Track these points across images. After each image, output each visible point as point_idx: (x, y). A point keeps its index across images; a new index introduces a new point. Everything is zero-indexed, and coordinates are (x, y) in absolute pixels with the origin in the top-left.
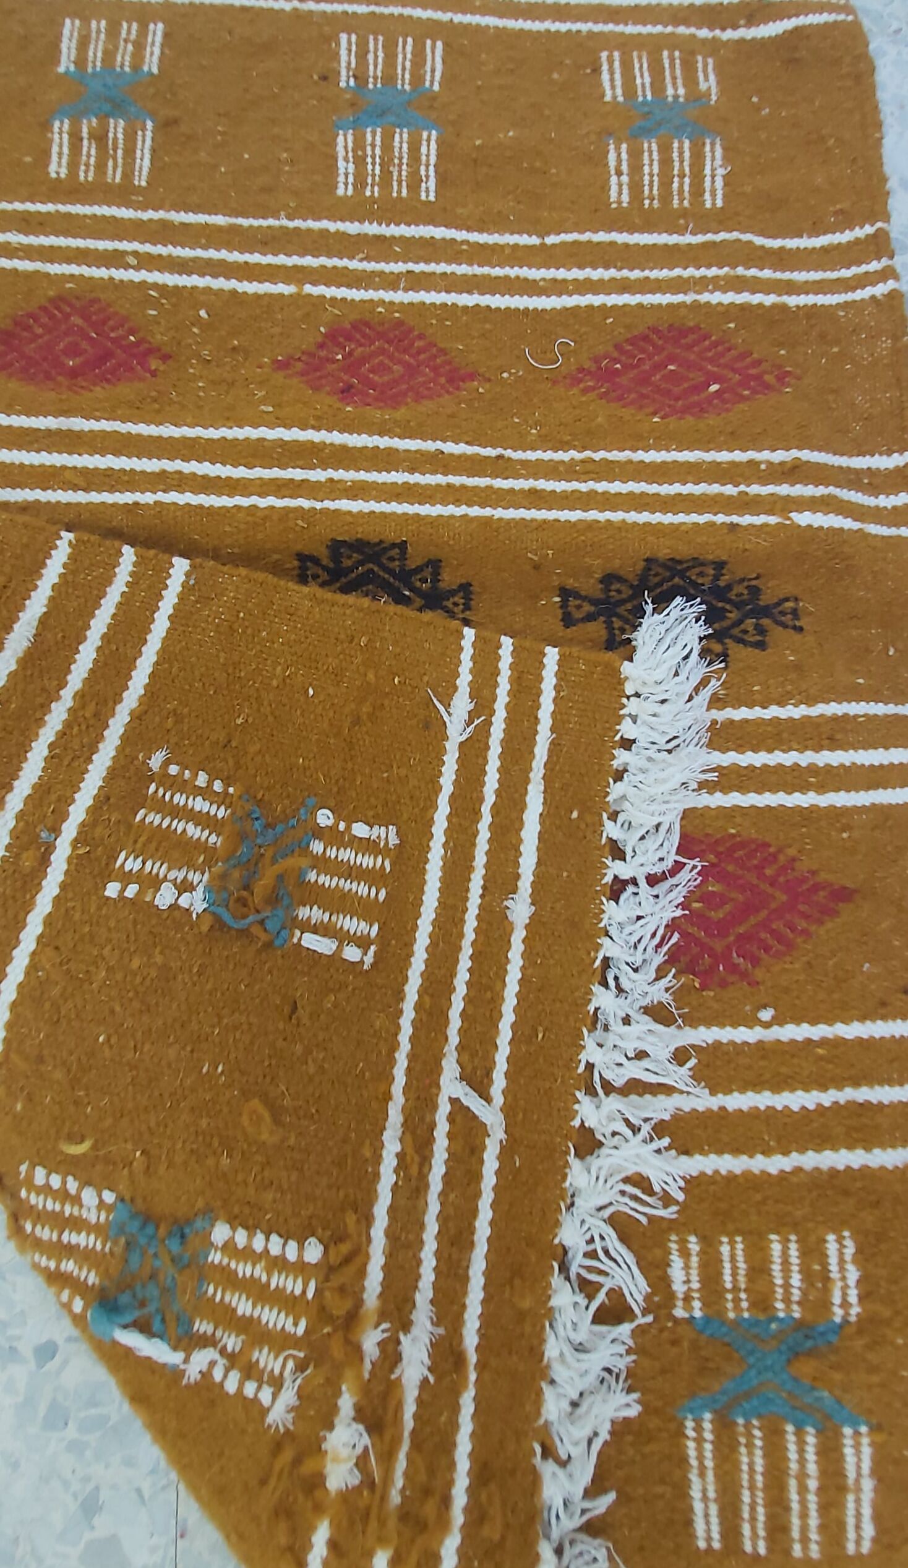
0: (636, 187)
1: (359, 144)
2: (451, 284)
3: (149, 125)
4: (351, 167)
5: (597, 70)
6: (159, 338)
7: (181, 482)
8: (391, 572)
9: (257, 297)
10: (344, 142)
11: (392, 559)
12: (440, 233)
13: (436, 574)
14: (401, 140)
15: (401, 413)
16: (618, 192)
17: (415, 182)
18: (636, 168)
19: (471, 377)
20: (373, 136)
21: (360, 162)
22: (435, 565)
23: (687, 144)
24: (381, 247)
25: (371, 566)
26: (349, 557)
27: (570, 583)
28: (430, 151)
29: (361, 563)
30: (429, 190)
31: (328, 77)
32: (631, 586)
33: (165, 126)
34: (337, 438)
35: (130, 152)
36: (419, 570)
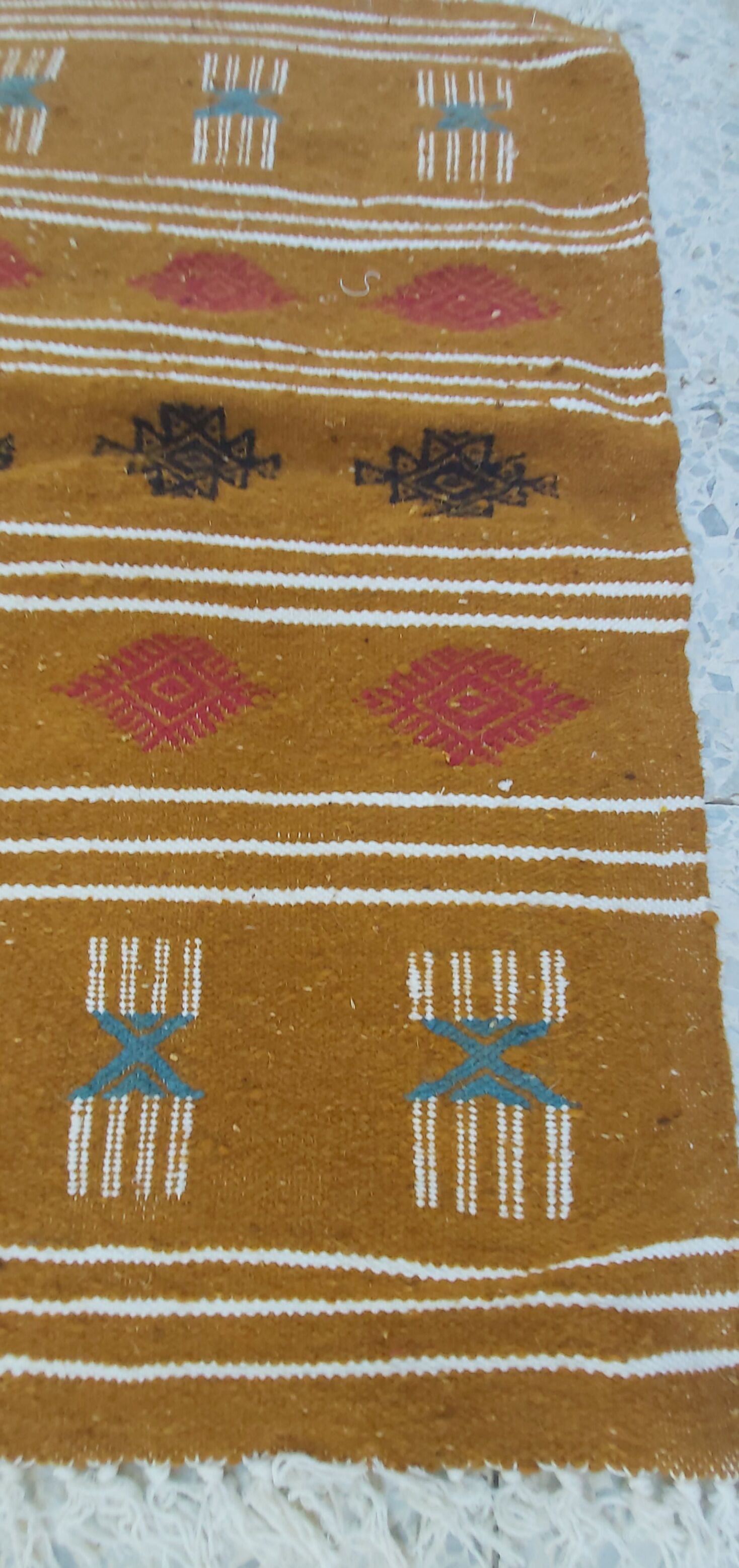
0: (440, 165)
1: (213, 126)
2: (280, 229)
3: (44, 112)
4: (205, 144)
5: (414, 84)
6: (35, 258)
7: (39, 357)
8: (211, 440)
9: (119, 234)
10: (200, 126)
11: (214, 429)
12: (274, 192)
13: (251, 445)
14: (247, 126)
15: (226, 316)
16: (425, 167)
17: (257, 154)
18: (441, 150)
19: (295, 296)
20: (225, 122)
21: (213, 140)
22: (250, 435)
23: (484, 136)
24: (227, 201)
25: (197, 435)
26: (177, 425)
27: (364, 455)
28: (271, 131)
29: (187, 432)
30: (268, 161)
31: (193, 82)
32: (415, 461)
33: (58, 113)
34: (172, 330)
35: (26, 130)
36: (237, 441)
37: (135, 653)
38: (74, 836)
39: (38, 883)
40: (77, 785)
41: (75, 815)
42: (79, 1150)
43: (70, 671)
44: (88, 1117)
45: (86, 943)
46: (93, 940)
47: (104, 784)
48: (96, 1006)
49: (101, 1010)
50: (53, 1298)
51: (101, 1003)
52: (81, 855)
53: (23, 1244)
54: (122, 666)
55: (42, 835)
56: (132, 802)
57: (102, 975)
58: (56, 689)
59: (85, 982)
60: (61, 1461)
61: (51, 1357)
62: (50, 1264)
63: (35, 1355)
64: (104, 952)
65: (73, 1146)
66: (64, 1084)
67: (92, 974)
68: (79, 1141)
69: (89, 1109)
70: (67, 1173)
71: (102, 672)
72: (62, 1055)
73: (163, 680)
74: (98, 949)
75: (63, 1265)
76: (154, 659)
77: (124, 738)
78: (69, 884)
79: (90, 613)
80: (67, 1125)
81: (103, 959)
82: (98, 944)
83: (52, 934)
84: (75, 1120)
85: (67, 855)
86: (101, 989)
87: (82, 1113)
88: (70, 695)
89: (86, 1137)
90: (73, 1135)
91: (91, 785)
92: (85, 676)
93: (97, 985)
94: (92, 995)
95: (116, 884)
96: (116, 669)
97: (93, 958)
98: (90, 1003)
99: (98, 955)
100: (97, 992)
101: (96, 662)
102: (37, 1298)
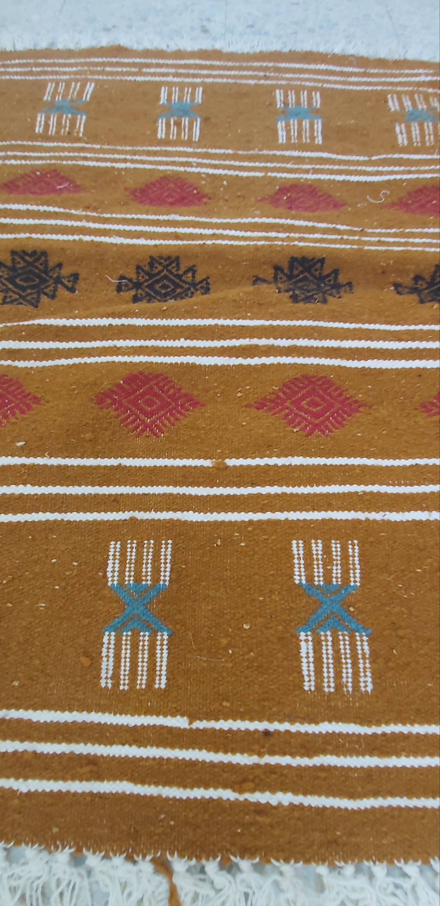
0: (410, 138)
1: (288, 125)
2: (332, 172)
3: (199, 120)
4: (285, 133)
5: (386, 101)
6: (207, 190)
7: (222, 237)
8: (315, 277)
9: (248, 178)
10: (281, 125)
11: (316, 270)
12: (325, 155)
13: (336, 278)
14: (306, 124)
15: (317, 214)
16: (402, 140)
17: (313, 138)
18: (409, 132)
19: (344, 205)
20: (294, 123)
21: (288, 131)
22: (336, 272)
23: (430, 124)
24: (300, 160)
25: (306, 274)
26: (297, 269)
27: (399, 280)
28: (318, 126)
29: (302, 272)
30: (319, 140)
31: (273, 104)
32: (427, 283)
33: (206, 120)
34: (289, 222)
35: (191, 129)
36: (328, 276)
37: (291, 385)
38: (272, 485)
39: (255, 511)
40: (270, 457)
41: (271, 473)
42: (308, 662)
43: (256, 396)
44: (310, 643)
45: (290, 544)
46: (294, 542)
47: (286, 456)
48: (300, 580)
49: (304, 582)
50: (302, 756)
51: (303, 578)
52: (277, 495)
53: (281, 721)
54: (284, 393)
55: (253, 485)
56: (302, 466)
57: (302, 562)
58: (248, 406)
59: (293, 565)
60: (320, 862)
61: (305, 794)
62: (299, 733)
63: (295, 792)
64: (301, 549)
65: (304, 660)
66: (292, 624)
67: (296, 561)
68: (308, 657)
69: (310, 638)
70: (303, 676)
71: (273, 396)
72: (288, 608)
73: (308, 399)
74: (298, 547)
75: (307, 734)
76: (301, 389)
77: (295, 430)
78: (273, 511)
79: (264, 365)
80: (299, 648)
81: (301, 552)
82: (298, 544)
83: (267, 539)
84: (303, 644)
85: (269, 495)
86: (303, 570)
87: (307, 641)
88: (258, 409)
89: (311, 655)
90: (303, 654)
91: (278, 456)
92: (265, 399)
93: (300, 568)
94: (297, 573)
95: (301, 510)
96: (281, 394)
97: (295, 552)
98: (297, 578)
99: (298, 550)
100: (300, 571)
101: (271, 391)
102: (293, 755)
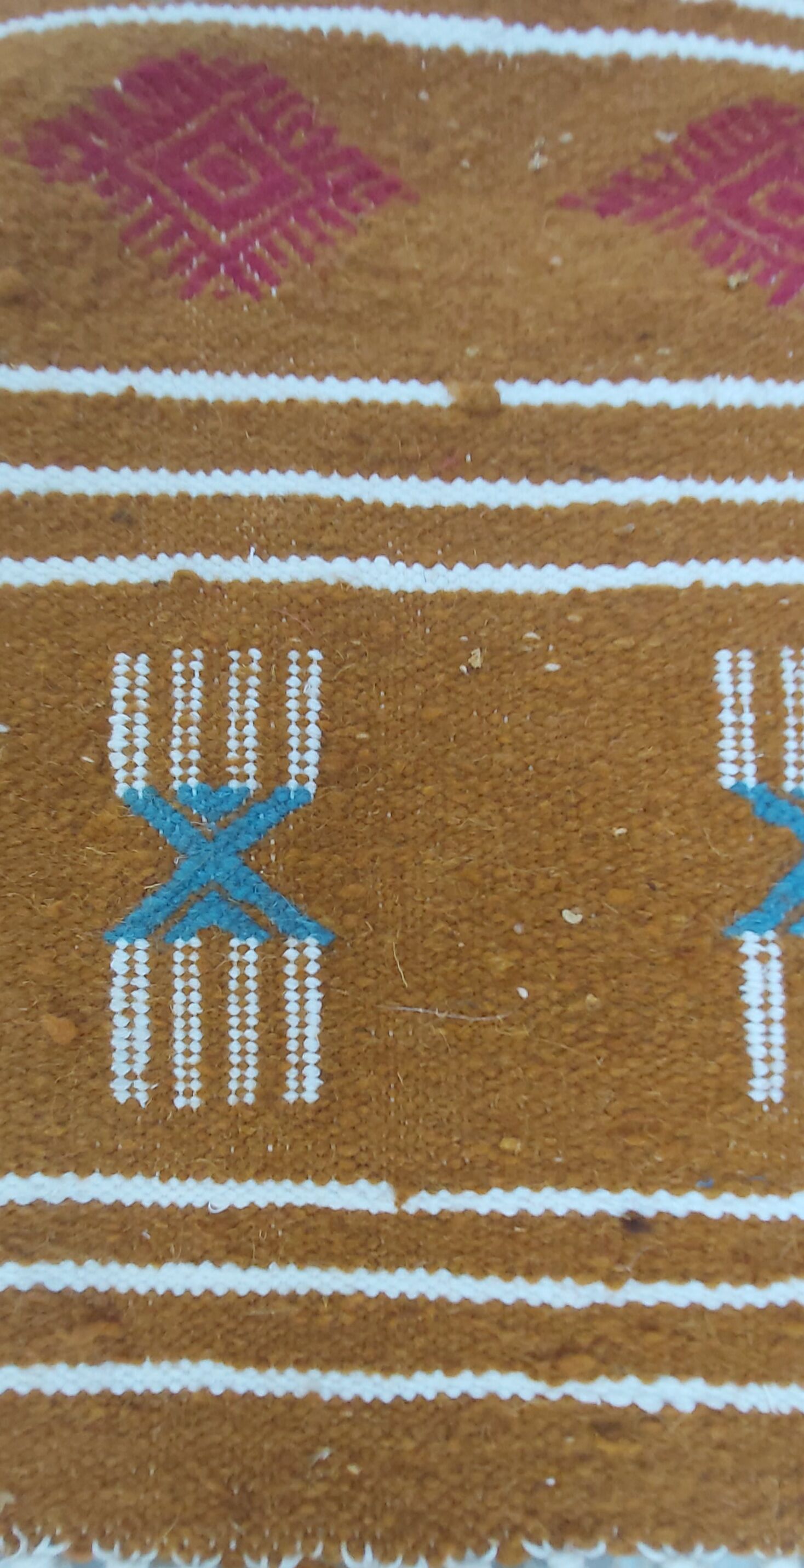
37: (715, 136)
38: (647, 474)
39: (590, 560)
40: (643, 375)
41: (647, 430)
42: (768, 1022)
43: (594, 167)
44: (775, 966)
45: (710, 663)
46: (723, 656)
47: (699, 373)
48: (739, 776)
49: (750, 782)
50: (737, 1280)
51: (750, 769)
52: (663, 508)
53: (676, 1189)
54: (690, 160)
55: (587, 472)
56: (748, 410)
57: (748, 718)
58: (567, 202)
59: (715, 732)
60: (779, 1550)
61: (743, 1379)
62: (730, 1221)
63: (713, 1376)
64: (746, 677)
65: (755, 1015)
66: (717, 908)
67: (727, 717)
68: (766, 1007)
69: (774, 950)
70: (748, 1061)
71: (656, 171)
72: (703, 859)
73: (772, 187)
74: (735, 671)
75: (753, 1223)
76: (748, 151)
77: (733, 281)
78: (651, 560)
79: (621, 61)
80: (738, 978)
81: (746, 688)
82: (735, 661)
83: (634, 649)
84: (752, 969)
85: (637, 510)
86: (748, 743)
87: (763, 958)
88: (602, 212)
89: (778, 998)
90: (752, 993)
91: (673, 375)
92: (625, 179)
93: (738, 738)
94: (730, 755)
95: (745, 555)
96: (677, 163)
97: (725, 687)
98: (728, 769)
99: (736, 683)
100: (740, 750)
101: (646, 145)
102: (708, 1279)
